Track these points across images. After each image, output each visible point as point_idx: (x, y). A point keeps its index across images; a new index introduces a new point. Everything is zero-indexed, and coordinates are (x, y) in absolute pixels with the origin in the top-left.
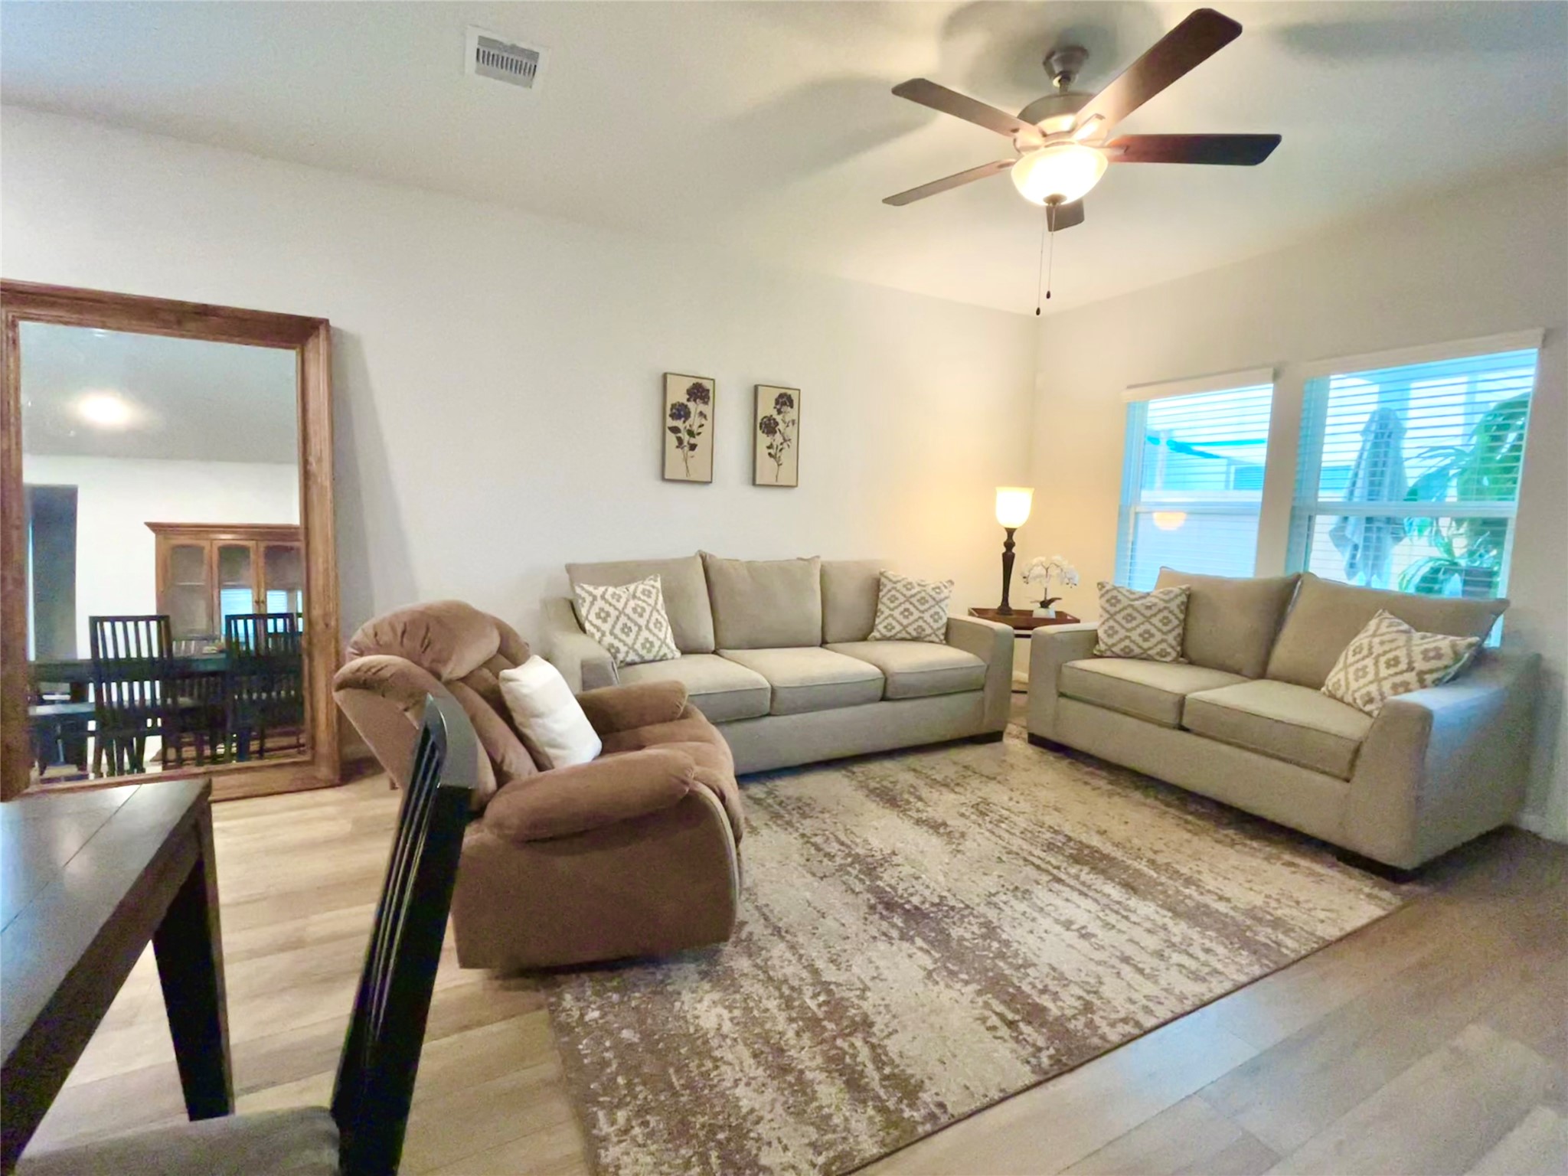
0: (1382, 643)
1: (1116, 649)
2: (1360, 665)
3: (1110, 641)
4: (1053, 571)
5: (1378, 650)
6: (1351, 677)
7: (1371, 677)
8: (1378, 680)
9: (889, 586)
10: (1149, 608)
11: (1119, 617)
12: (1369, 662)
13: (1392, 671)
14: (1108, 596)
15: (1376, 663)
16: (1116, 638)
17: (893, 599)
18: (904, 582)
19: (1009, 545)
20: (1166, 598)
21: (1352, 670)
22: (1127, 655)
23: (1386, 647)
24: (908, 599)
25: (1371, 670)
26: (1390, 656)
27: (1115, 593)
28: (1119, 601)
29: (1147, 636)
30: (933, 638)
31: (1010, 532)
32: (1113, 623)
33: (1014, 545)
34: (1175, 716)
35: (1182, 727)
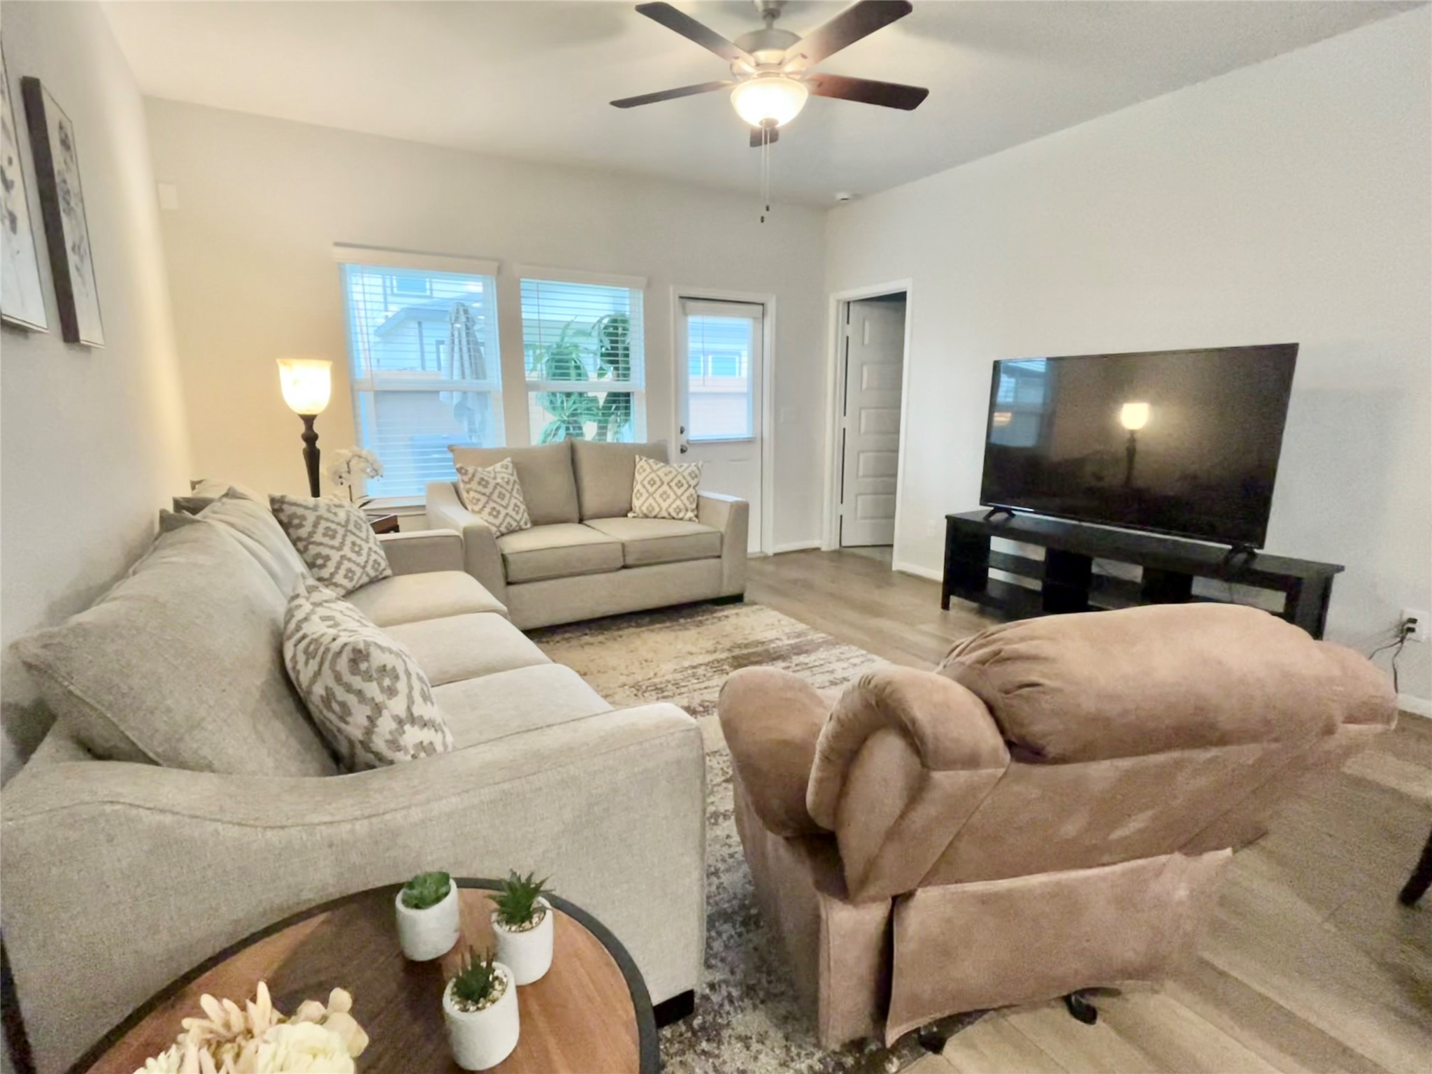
8: (678, 497)
19: (310, 438)
24: (345, 525)
31: (309, 420)
32: (492, 504)
33: (315, 437)
34: (622, 559)
35: (625, 567)
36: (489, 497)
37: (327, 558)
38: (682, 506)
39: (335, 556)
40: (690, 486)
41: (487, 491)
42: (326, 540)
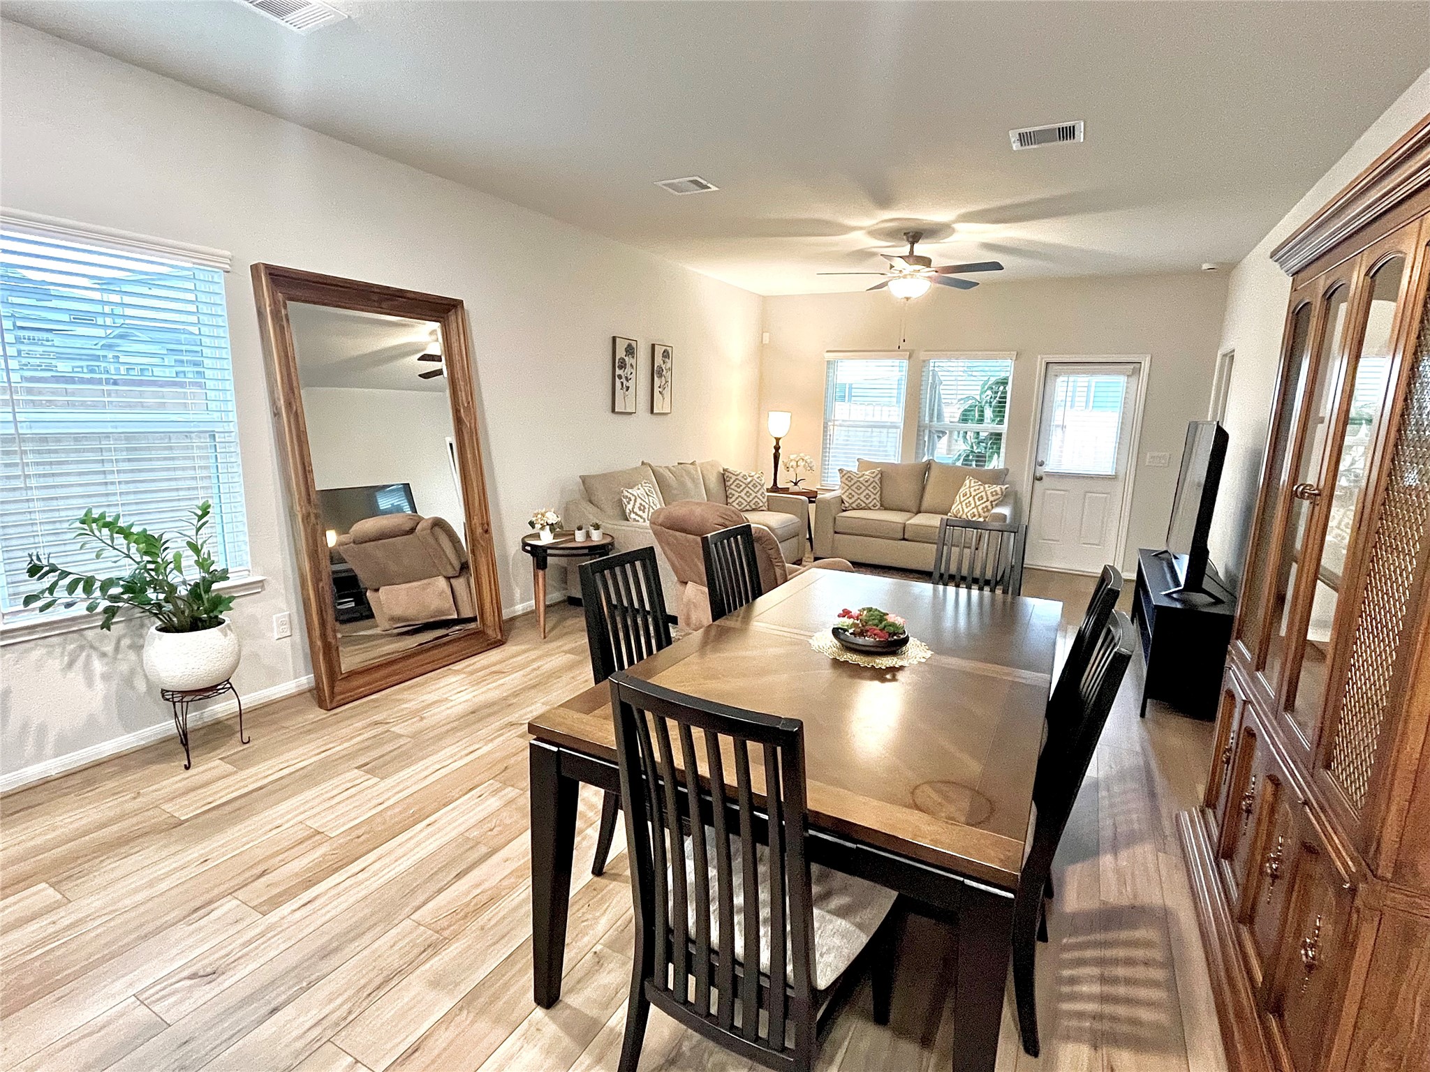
0: (975, 490)
1: (854, 505)
2: (967, 501)
3: (851, 501)
4: (801, 463)
5: (973, 494)
6: (964, 507)
7: (973, 505)
8: (976, 506)
9: (734, 478)
10: (867, 481)
11: (853, 488)
12: (971, 499)
13: (981, 502)
14: (846, 476)
15: (974, 499)
16: (853, 499)
17: (738, 486)
18: (741, 475)
19: (777, 448)
20: (873, 475)
21: (964, 504)
22: (859, 508)
23: (977, 492)
24: (747, 485)
25: (972, 502)
26: (979, 495)
27: (849, 475)
28: (852, 479)
29: (868, 496)
30: (764, 508)
31: (778, 440)
32: (850, 491)
33: (779, 448)
34: (902, 534)
35: (904, 539)
36: (867, 487)
37: (733, 495)
38: (976, 513)
39: (736, 495)
40: (988, 500)
41: (850, 484)
42: (736, 488)
